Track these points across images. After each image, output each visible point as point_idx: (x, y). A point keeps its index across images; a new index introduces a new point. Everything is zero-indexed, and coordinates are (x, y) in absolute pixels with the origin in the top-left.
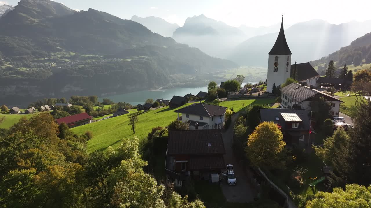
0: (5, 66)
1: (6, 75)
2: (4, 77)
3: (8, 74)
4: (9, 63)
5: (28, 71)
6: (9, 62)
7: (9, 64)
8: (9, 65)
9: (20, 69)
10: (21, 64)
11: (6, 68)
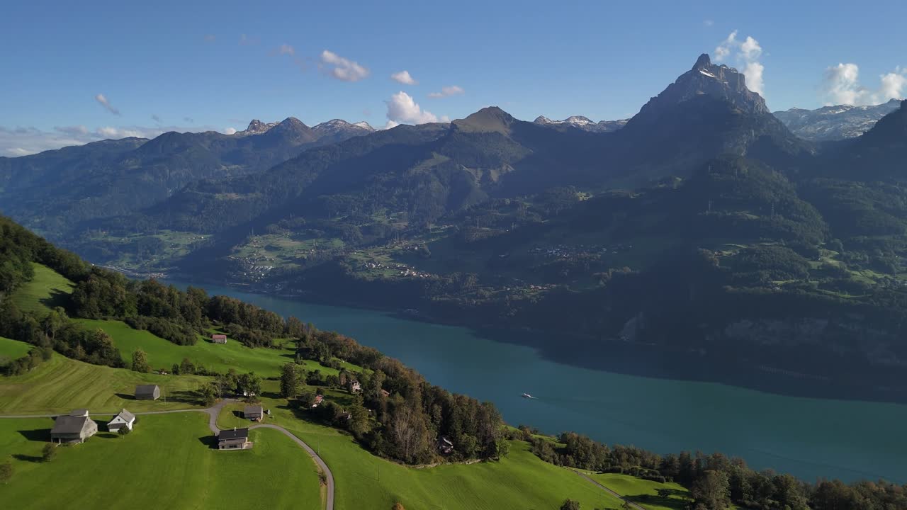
0: (822, 261)
1: (808, 288)
2: (803, 292)
3: (816, 287)
4: (837, 253)
5: (878, 281)
6: (839, 250)
7: (835, 258)
8: (831, 262)
9: (857, 276)
10: (865, 260)
11: (820, 268)
